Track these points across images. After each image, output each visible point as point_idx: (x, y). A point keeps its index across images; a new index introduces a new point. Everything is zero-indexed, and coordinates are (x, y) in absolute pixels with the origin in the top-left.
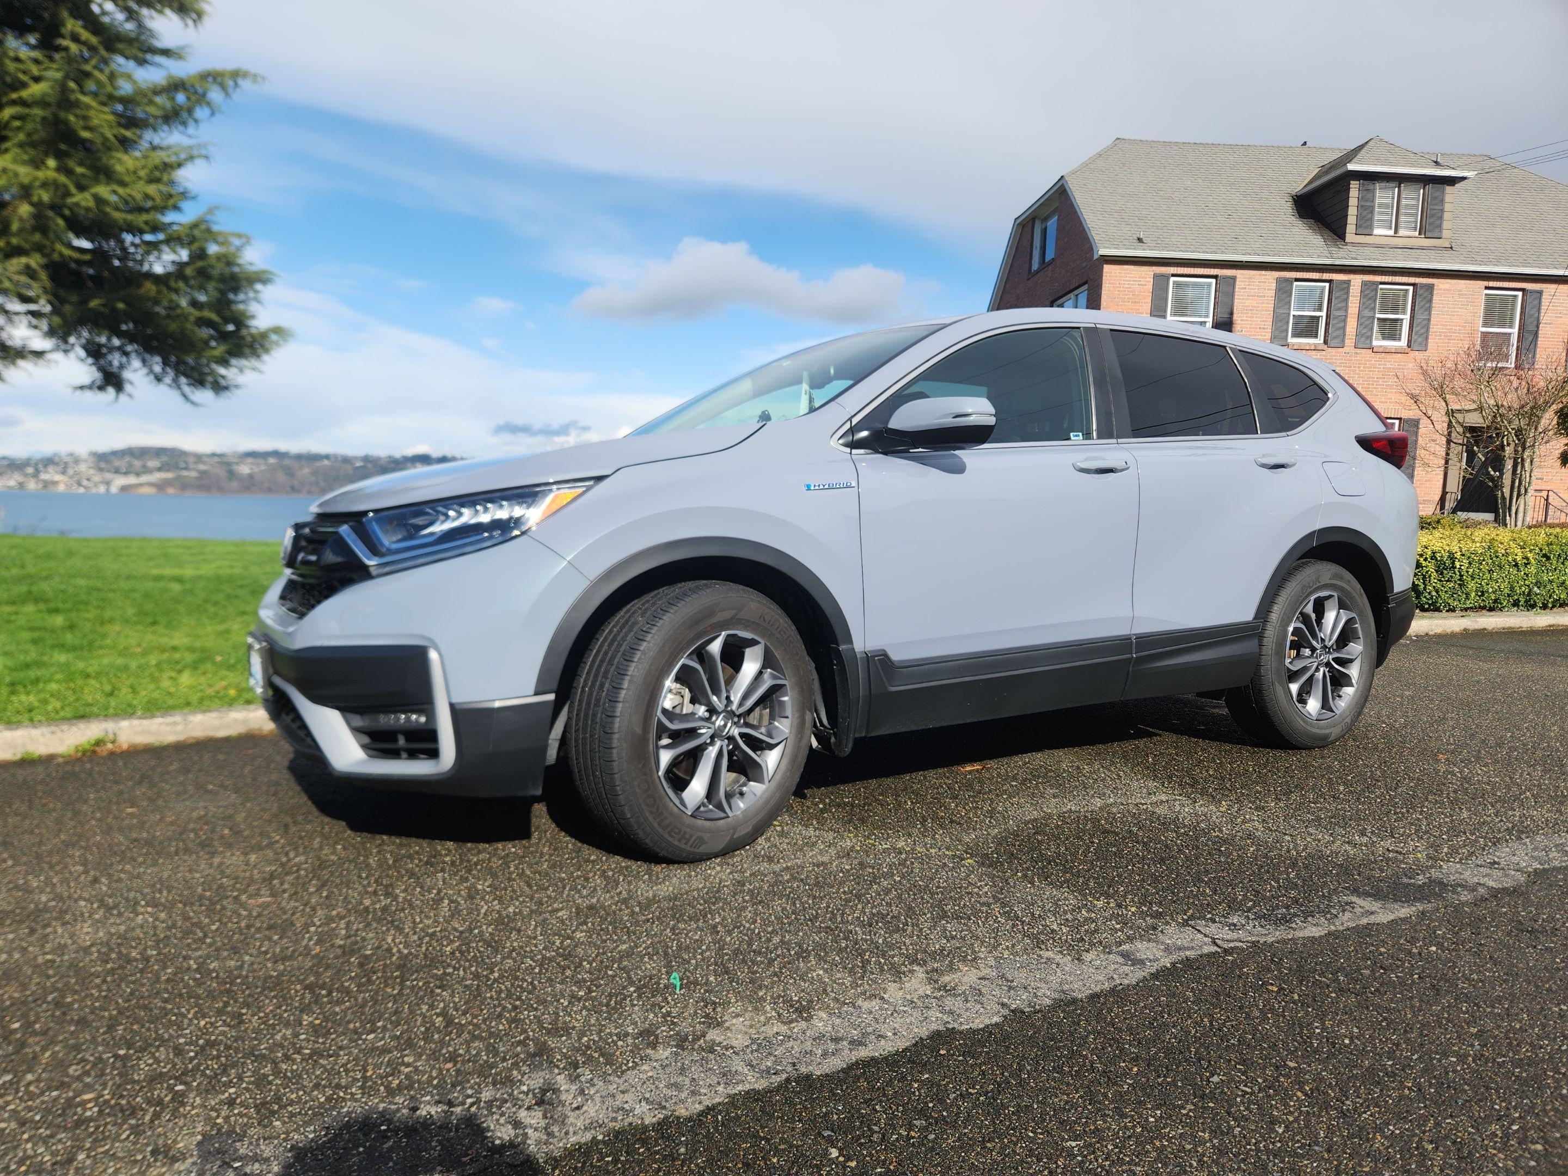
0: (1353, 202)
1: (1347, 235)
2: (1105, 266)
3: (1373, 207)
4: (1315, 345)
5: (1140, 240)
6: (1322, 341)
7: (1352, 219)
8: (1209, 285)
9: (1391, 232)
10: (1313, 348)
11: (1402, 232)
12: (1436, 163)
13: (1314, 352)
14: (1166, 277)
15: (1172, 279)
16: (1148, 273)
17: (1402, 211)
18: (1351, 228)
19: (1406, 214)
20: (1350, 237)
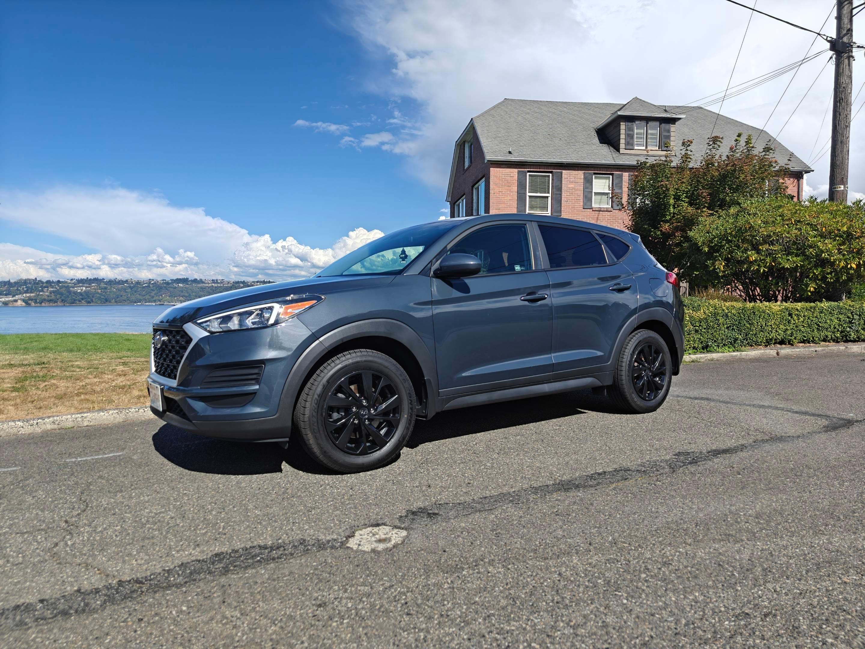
0: (623, 132)
1: (621, 150)
2: (491, 169)
3: (633, 135)
4: (607, 208)
5: (510, 152)
6: (610, 206)
7: (622, 141)
8: (549, 176)
9: (644, 148)
10: (605, 210)
11: (649, 148)
12: (665, 111)
13: (606, 212)
14: (525, 173)
15: (528, 174)
16: (514, 172)
17: (649, 136)
18: (622, 146)
19: (651, 138)
20: (622, 151)
